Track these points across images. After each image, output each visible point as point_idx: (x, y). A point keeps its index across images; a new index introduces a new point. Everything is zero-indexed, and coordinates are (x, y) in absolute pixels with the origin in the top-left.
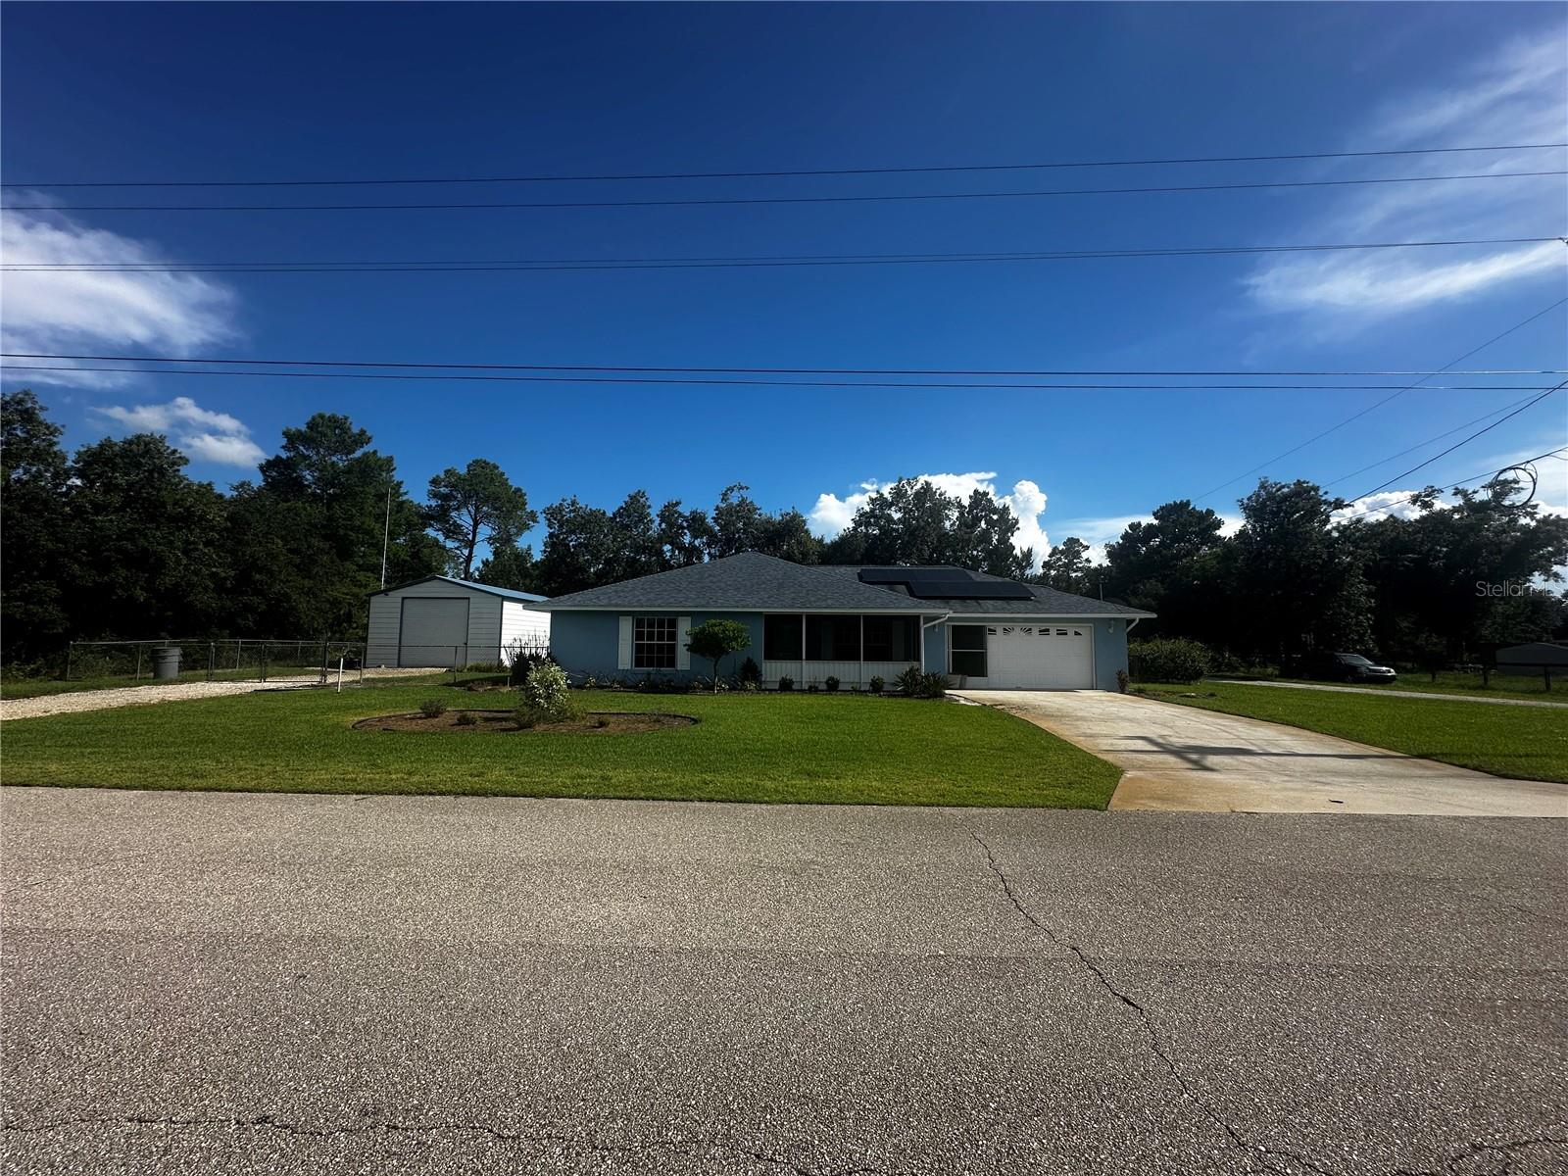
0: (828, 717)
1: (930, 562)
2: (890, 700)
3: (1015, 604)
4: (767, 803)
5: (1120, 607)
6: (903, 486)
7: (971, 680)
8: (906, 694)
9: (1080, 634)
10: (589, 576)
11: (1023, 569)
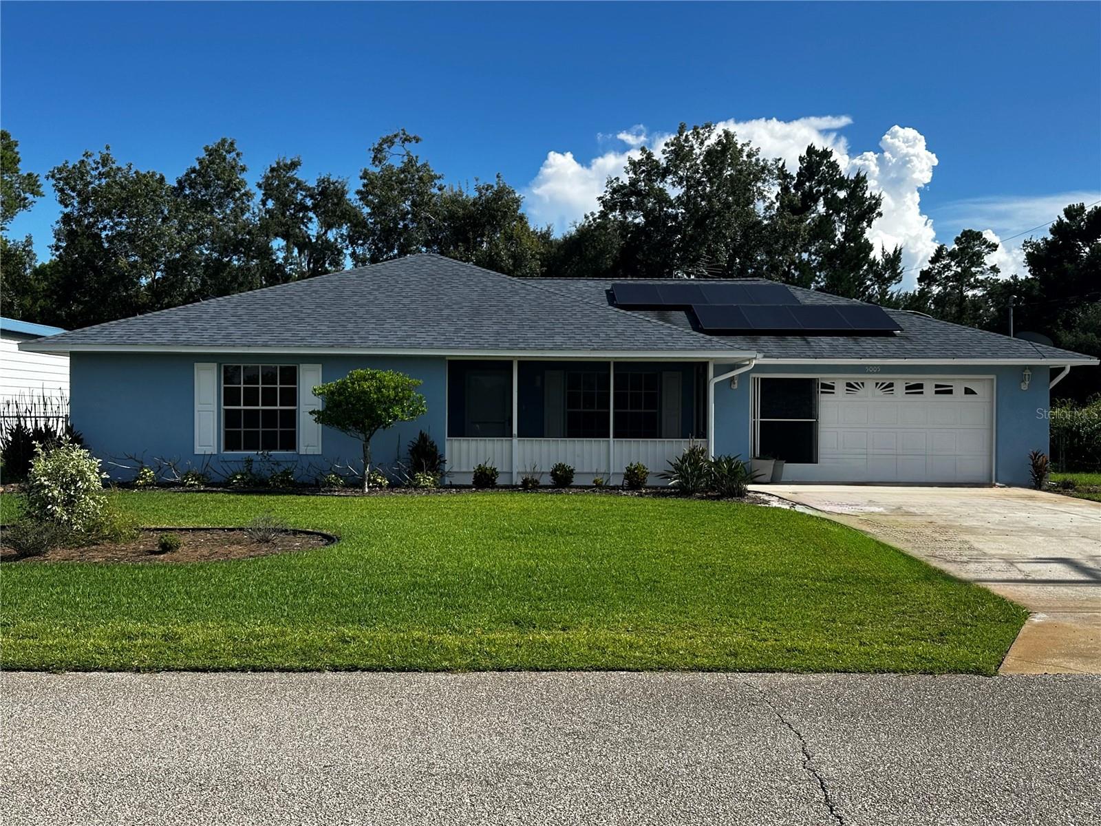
0: (553, 531)
1: (726, 273)
2: (658, 501)
3: (868, 343)
4: (446, 670)
5: (1042, 348)
6: (687, 140)
7: (790, 468)
8: (683, 491)
9: (973, 393)
10: (138, 291)
11: (884, 282)
